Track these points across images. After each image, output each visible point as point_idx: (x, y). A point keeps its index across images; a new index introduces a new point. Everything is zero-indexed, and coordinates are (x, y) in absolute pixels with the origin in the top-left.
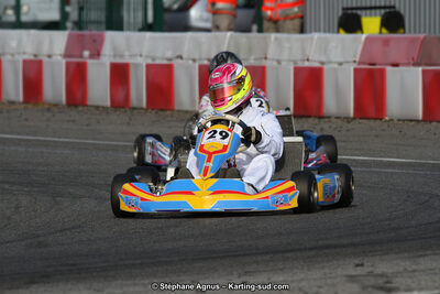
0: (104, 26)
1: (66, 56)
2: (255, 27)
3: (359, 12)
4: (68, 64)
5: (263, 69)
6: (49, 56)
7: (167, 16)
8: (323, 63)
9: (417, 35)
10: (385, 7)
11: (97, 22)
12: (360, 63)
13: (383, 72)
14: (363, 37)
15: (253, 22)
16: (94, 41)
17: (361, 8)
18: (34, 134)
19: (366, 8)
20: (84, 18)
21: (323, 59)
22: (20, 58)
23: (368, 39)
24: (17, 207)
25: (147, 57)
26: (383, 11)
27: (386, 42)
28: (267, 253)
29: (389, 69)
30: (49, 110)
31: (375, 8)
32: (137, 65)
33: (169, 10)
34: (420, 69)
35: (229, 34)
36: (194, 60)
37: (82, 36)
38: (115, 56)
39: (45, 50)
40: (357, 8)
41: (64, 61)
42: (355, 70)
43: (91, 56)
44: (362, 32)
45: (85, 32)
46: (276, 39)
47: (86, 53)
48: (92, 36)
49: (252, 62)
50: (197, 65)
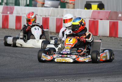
0: (14, 4)
1: (2, 13)
2: (59, 7)
3: (91, 3)
4: (3, 16)
5: (62, 19)
7: (33, 2)
9: (108, 11)
11: (12, 3)
12: (91, 18)
14: (92, 10)
16: (11, 9)
19: (93, 2)
20: (8, 2)
23: (94, 12)
26: (98, 3)
27: (99, 12)
28: (62, 75)
29: (99, 21)
31: (96, 2)
32: (23, 17)
34: (109, 21)
35: (52, 8)
36: (41, 16)
37: (7, 7)
38: (17, 14)
42: (89, 21)
43: (10, 13)
45: (8, 6)
46: (66, 10)
47: (9, 13)
48: (10, 7)
49: (58, 17)
50: (42, 17)
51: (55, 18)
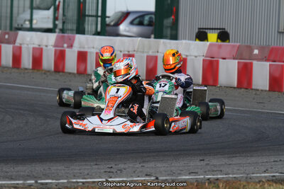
0: (75, 32)
1: (55, 46)
2: (153, 36)
3: (206, 31)
4: (56, 51)
5: (156, 57)
6: (46, 46)
7: (108, 28)
8: (187, 56)
9: (236, 44)
10: (220, 29)
11: (72, 30)
12: (206, 57)
13: (218, 62)
14: (208, 43)
15: (152, 34)
16: (70, 39)
17: (208, 29)
18: (37, 85)
19: (210, 29)
20: (65, 27)
21: (187, 54)
22: (31, 46)
23: (211, 45)
24: (27, 123)
25: (97, 48)
26: (219, 31)
27: (220, 47)
29: (221, 61)
30: (45, 73)
31: (215, 29)
32: (91, 53)
33: (109, 25)
34: (237, 61)
35: (140, 38)
36: (121, 51)
37: (63, 36)
38: (80, 47)
39: (44, 43)
40: (205, 29)
41: (53, 49)
42: (203, 60)
43: (68, 47)
44: (208, 41)
45: (66, 35)
46: (164, 42)
47: (65, 45)
48: (68, 36)
49: (151, 54)
50: (122, 54)
51: (145, 55)
